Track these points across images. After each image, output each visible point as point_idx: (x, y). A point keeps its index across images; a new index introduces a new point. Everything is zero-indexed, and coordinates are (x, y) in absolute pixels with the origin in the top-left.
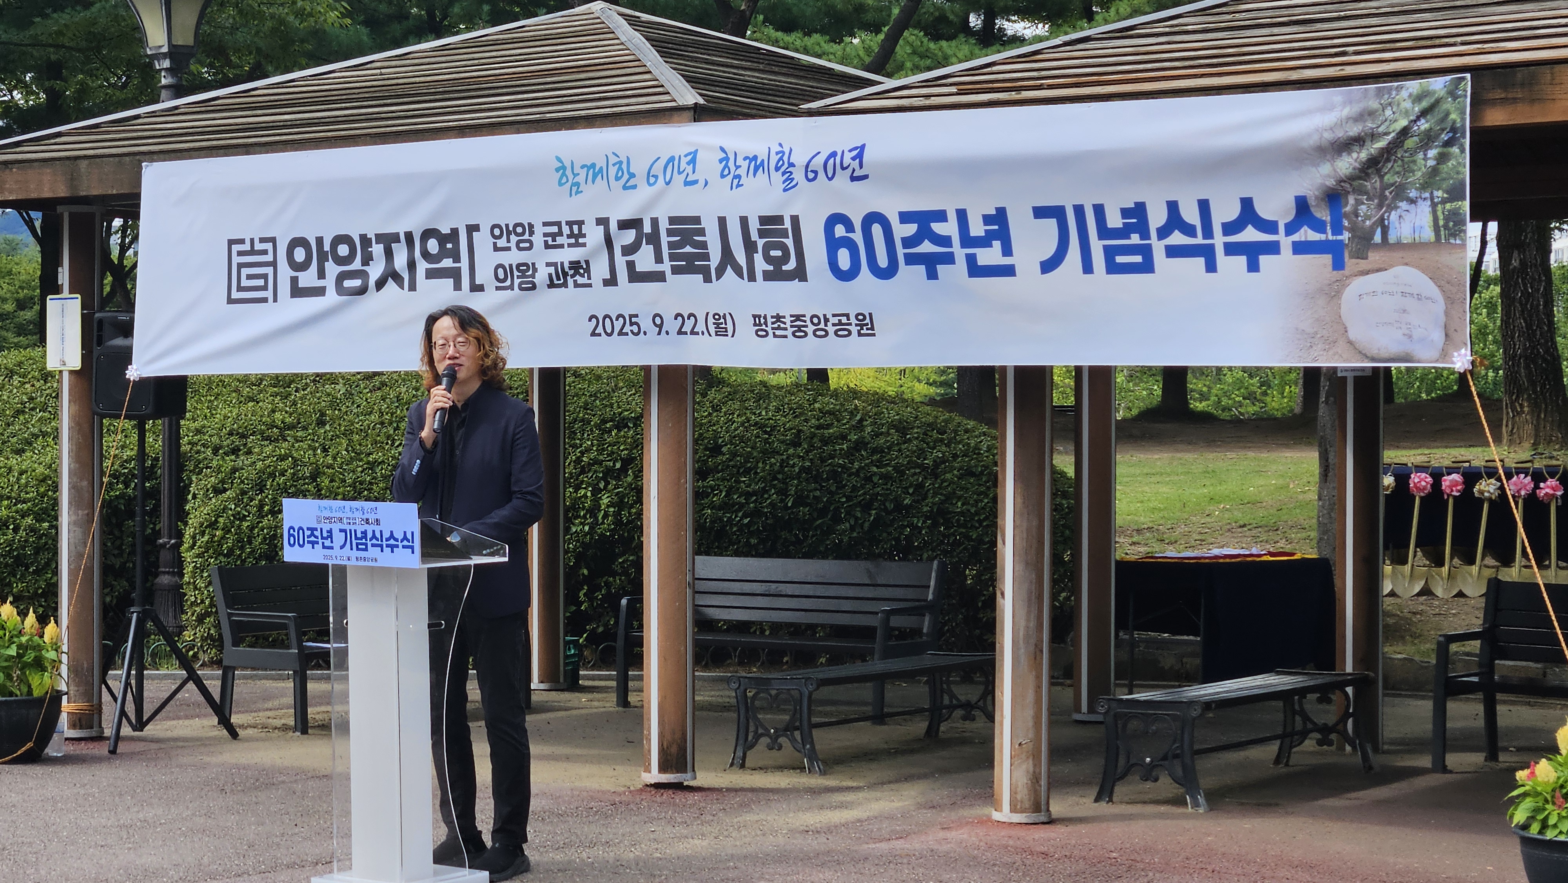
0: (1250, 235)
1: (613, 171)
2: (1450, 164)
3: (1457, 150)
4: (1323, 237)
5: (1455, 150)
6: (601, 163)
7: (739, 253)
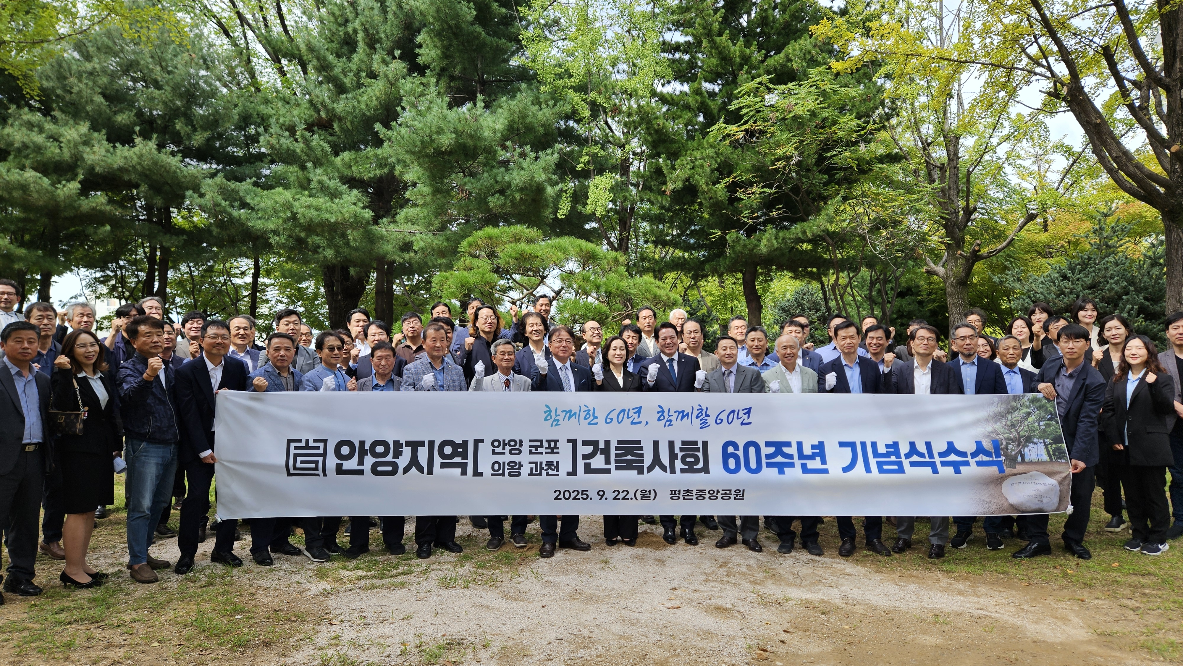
0: (953, 457)
1: (583, 415)
2: (1051, 428)
4: (991, 459)
6: (576, 410)
7: (665, 460)
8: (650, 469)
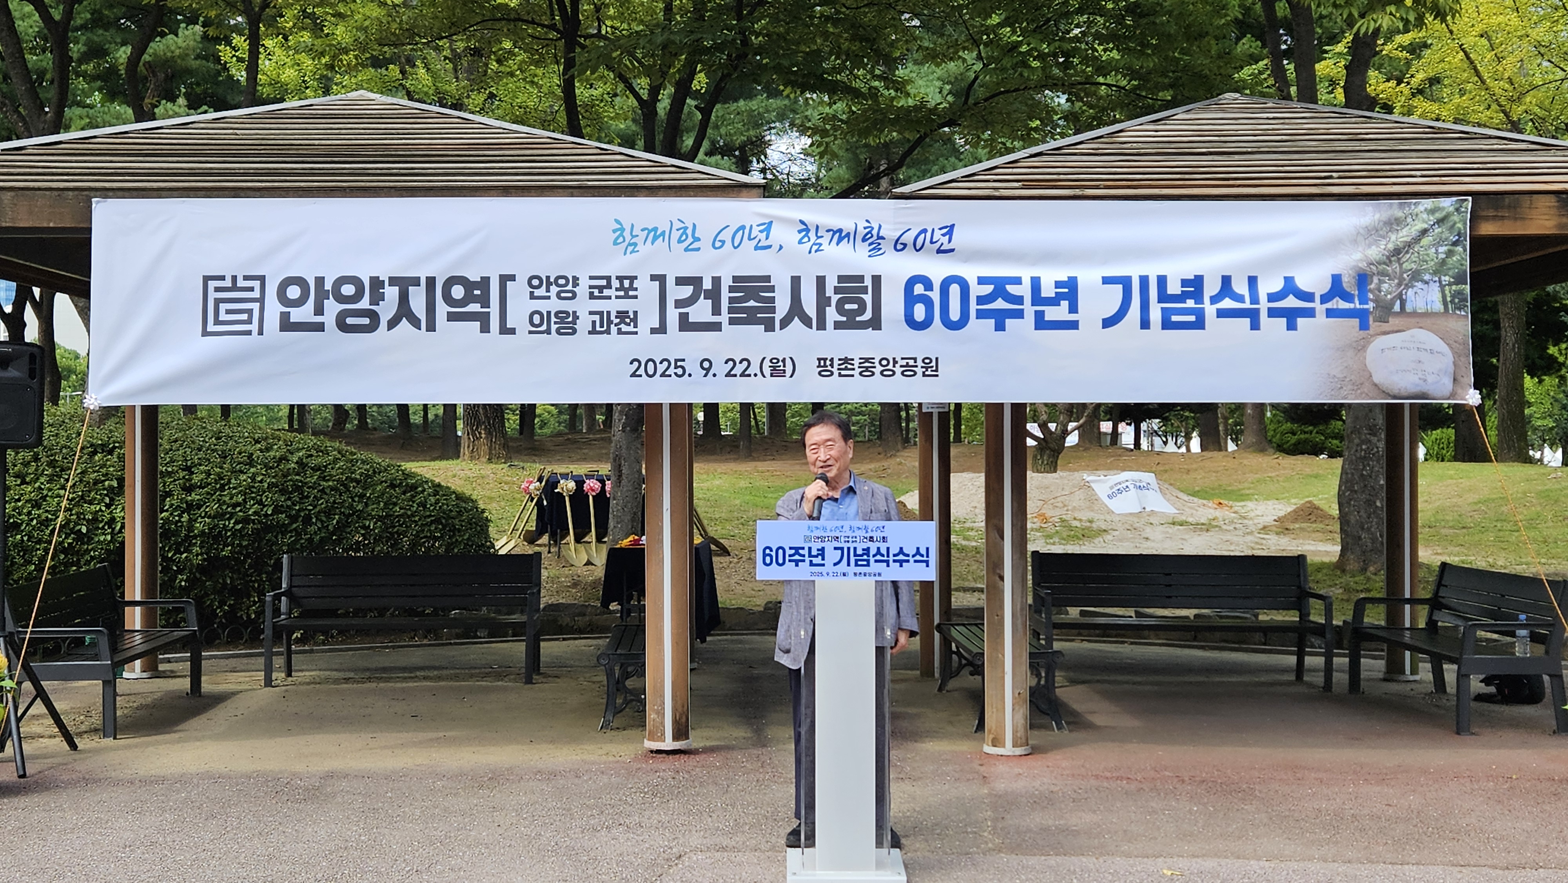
0: (1291, 302)
1: (676, 235)
2: (1454, 258)
3: (1461, 249)
4: (1351, 306)
5: (1459, 249)
6: (664, 227)
7: (810, 307)
8: (785, 323)
